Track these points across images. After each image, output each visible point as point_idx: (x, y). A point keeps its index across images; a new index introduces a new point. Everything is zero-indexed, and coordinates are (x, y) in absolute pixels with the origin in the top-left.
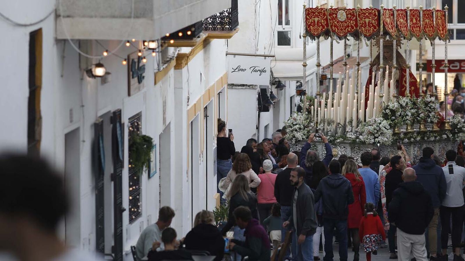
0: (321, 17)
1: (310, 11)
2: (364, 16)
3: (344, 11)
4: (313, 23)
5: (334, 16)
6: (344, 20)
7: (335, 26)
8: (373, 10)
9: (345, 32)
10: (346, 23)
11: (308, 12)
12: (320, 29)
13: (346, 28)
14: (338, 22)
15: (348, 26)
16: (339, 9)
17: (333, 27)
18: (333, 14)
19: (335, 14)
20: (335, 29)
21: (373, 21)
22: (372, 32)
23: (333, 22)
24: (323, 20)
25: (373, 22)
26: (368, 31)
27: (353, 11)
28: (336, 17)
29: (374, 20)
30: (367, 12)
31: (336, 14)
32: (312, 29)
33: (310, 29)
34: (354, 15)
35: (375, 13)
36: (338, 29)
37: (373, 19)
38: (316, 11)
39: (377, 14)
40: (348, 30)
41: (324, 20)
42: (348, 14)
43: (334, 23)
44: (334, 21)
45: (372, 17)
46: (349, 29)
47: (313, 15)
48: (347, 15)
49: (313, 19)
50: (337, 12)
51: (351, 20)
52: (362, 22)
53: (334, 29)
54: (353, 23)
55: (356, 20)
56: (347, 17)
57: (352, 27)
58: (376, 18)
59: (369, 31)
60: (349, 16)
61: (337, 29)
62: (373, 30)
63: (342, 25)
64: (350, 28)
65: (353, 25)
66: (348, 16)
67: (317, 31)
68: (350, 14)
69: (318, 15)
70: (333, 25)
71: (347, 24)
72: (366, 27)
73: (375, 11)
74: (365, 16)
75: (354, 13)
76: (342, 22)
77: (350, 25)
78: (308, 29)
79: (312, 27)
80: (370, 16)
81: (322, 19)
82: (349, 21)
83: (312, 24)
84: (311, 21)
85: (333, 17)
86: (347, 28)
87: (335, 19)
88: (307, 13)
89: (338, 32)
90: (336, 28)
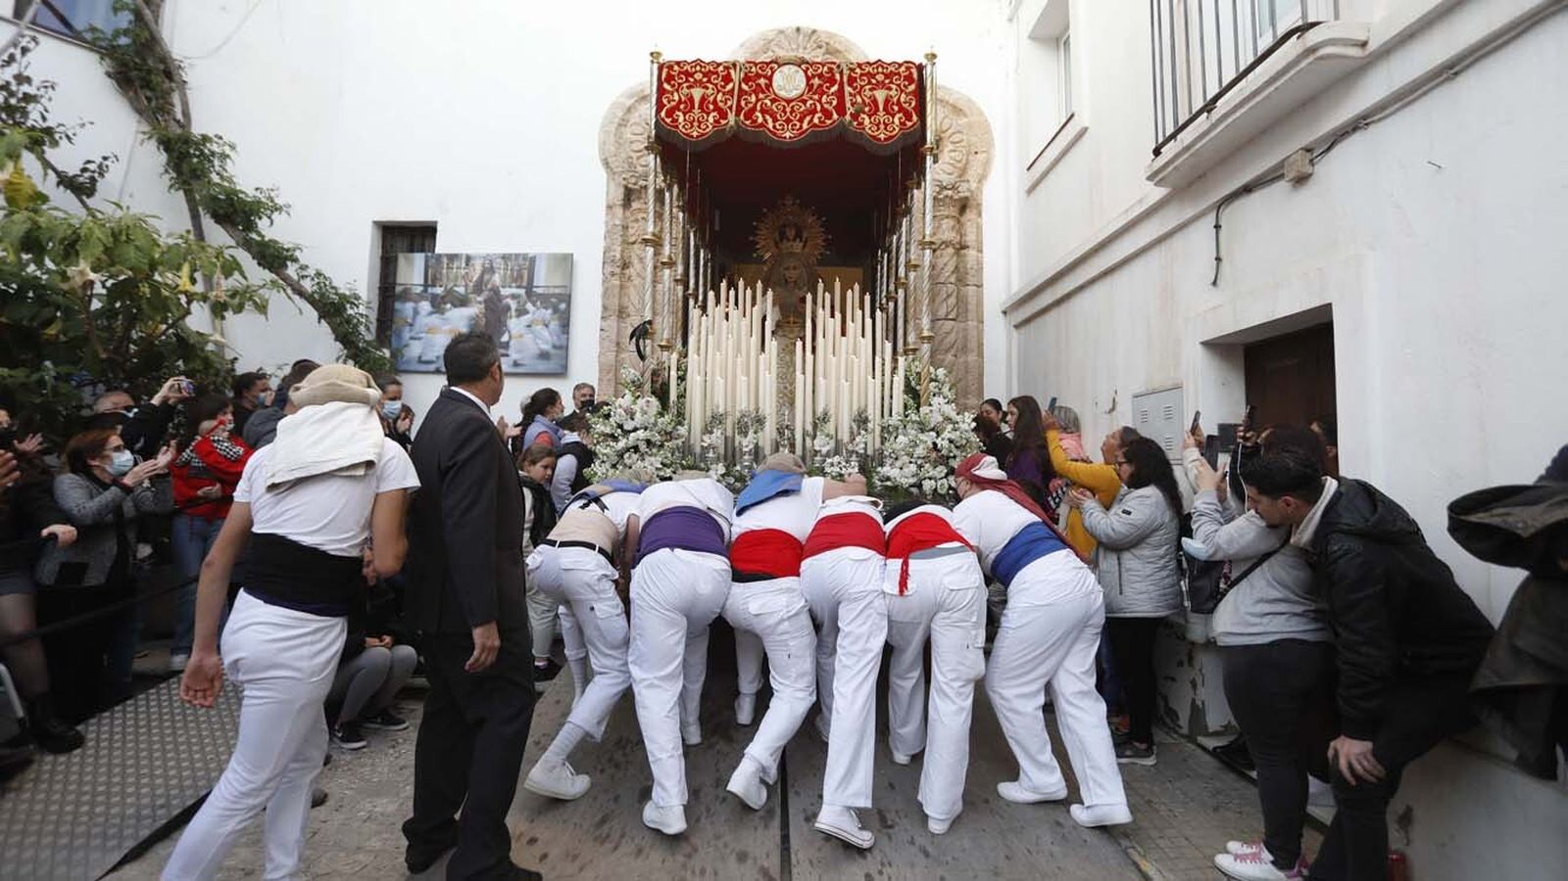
0: (716, 85)
1: (676, 68)
2: (870, 83)
3: (800, 66)
4: (685, 102)
5: (762, 81)
6: (794, 94)
7: (763, 112)
8: (900, 65)
9: (801, 127)
10: (804, 102)
11: (668, 73)
12: (711, 120)
13: (805, 117)
14: (773, 101)
15: (813, 112)
16: (779, 61)
17: (759, 114)
18: (758, 76)
19: (765, 77)
20: (766, 121)
21: (903, 95)
22: (897, 129)
23: (758, 100)
24: (720, 94)
25: (902, 100)
26: (882, 126)
27: (831, 70)
28: (769, 86)
29: (907, 94)
30: (880, 70)
31: (770, 79)
32: (681, 119)
33: (675, 121)
34: (832, 81)
35: (911, 73)
36: (775, 120)
37: (902, 91)
38: (698, 68)
39: (915, 76)
40: (811, 120)
41: (724, 94)
42: (813, 76)
43: (759, 104)
44: (761, 96)
45: (899, 85)
46: (816, 121)
47: (687, 81)
48: (808, 79)
49: (685, 91)
50: (773, 73)
51: (824, 93)
52: (863, 101)
53: (760, 120)
54: (831, 103)
55: (840, 94)
56: (810, 86)
57: (827, 114)
58: (912, 87)
59: (886, 125)
60: (816, 81)
61: (770, 120)
62: (901, 123)
63: (788, 110)
64: (819, 115)
65: (830, 108)
66: (812, 81)
67: (699, 127)
68: (820, 76)
69: (705, 80)
70: (758, 108)
71: (808, 105)
72: (875, 113)
73: (908, 68)
74: (874, 81)
75: (833, 75)
76: (789, 101)
77: (819, 108)
78: (668, 120)
79: (680, 114)
80: (891, 82)
81: (719, 91)
82: (816, 97)
83: (682, 107)
84: (676, 98)
85: (759, 85)
86: (808, 118)
87: (763, 92)
88: (664, 76)
89: (774, 127)
90: (768, 117)
